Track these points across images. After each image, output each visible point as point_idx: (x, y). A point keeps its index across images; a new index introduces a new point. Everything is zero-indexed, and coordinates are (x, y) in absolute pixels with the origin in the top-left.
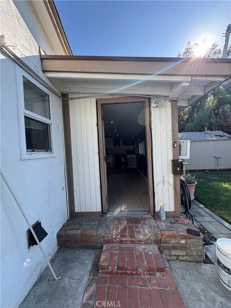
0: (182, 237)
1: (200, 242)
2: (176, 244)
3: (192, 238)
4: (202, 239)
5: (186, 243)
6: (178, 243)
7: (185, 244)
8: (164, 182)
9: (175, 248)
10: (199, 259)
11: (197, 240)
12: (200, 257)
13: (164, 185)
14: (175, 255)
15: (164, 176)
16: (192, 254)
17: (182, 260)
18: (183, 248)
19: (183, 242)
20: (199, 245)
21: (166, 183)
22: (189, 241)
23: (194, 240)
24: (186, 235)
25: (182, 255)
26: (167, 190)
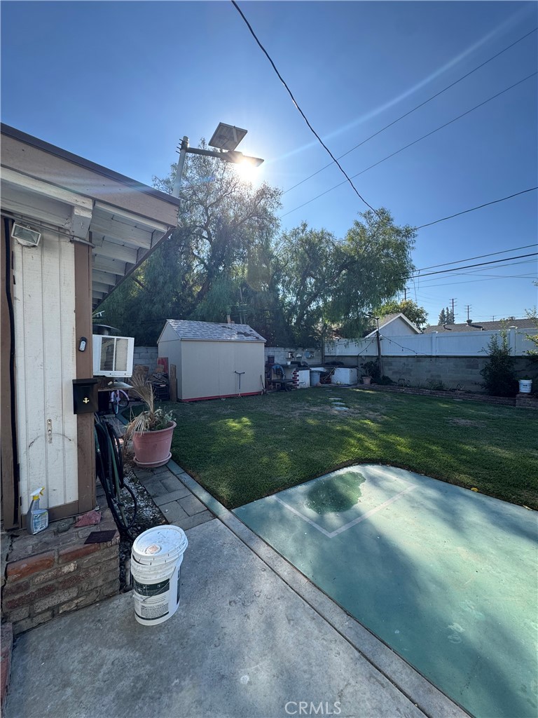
0: (66, 558)
1: (111, 553)
2: (50, 580)
3: (94, 551)
4: (116, 544)
5: (78, 568)
6: (56, 577)
7: (74, 571)
8: (50, 435)
9: (47, 591)
10: (109, 591)
11: (107, 551)
12: (111, 586)
13: (51, 442)
14: (48, 609)
15: (50, 420)
16: (94, 586)
17: (66, 613)
18: (70, 581)
19: (71, 567)
20: (111, 560)
21: (57, 437)
22: (86, 560)
23: (97, 554)
24: (77, 550)
25: (66, 600)
26: (60, 454)
